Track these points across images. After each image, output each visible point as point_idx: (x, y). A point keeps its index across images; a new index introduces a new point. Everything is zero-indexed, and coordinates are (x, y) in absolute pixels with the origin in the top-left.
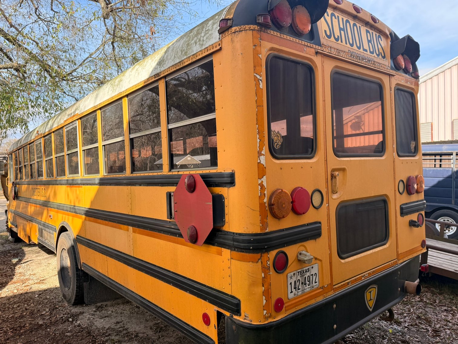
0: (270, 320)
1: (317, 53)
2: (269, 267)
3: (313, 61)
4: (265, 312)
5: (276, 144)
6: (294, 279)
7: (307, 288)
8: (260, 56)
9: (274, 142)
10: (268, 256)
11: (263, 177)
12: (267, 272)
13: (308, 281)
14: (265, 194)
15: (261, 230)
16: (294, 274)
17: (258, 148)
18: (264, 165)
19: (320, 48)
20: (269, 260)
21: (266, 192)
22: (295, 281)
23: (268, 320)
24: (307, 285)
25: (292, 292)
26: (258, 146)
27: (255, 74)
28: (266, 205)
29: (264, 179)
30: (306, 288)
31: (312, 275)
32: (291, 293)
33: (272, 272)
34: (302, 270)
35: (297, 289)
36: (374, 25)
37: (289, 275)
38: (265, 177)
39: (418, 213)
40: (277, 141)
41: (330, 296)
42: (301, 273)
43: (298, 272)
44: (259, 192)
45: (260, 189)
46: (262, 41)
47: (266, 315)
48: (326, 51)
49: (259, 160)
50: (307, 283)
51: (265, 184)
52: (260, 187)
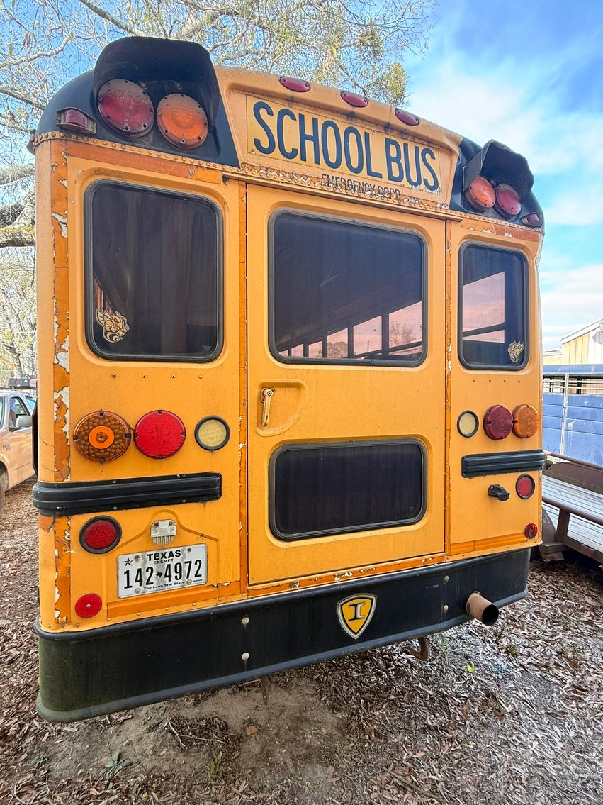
0: (68, 628)
1: (225, 179)
2: (69, 541)
3: (216, 192)
4: (57, 613)
5: (109, 334)
6: (138, 565)
7: (173, 584)
8: (65, 183)
9: (104, 331)
10: (69, 523)
11: (62, 389)
12: (64, 549)
13: (176, 572)
14: (64, 418)
15: (56, 478)
16: (137, 558)
17: (55, 339)
18: (65, 369)
19: (235, 170)
20: (69, 529)
21: (67, 415)
22: (139, 571)
23: (63, 627)
24: (173, 578)
25: (128, 586)
26: (55, 336)
27: (54, 214)
28: (67, 437)
29: (65, 393)
30: (168, 583)
31: (190, 562)
32: (125, 588)
33: (76, 550)
34: (160, 552)
35: (144, 583)
36: (405, 130)
37: (123, 559)
38: (66, 390)
39: (518, 475)
40: (113, 330)
41: (236, 603)
42: (155, 557)
43: (150, 555)
44: (55, 414)
45: (56, 409)
46: (69, 158)
47: (60, 618)
48: (254, 175)
49: (56, 359)
50: (173, 574)
51: (66, 401)
52: (56, 406)
